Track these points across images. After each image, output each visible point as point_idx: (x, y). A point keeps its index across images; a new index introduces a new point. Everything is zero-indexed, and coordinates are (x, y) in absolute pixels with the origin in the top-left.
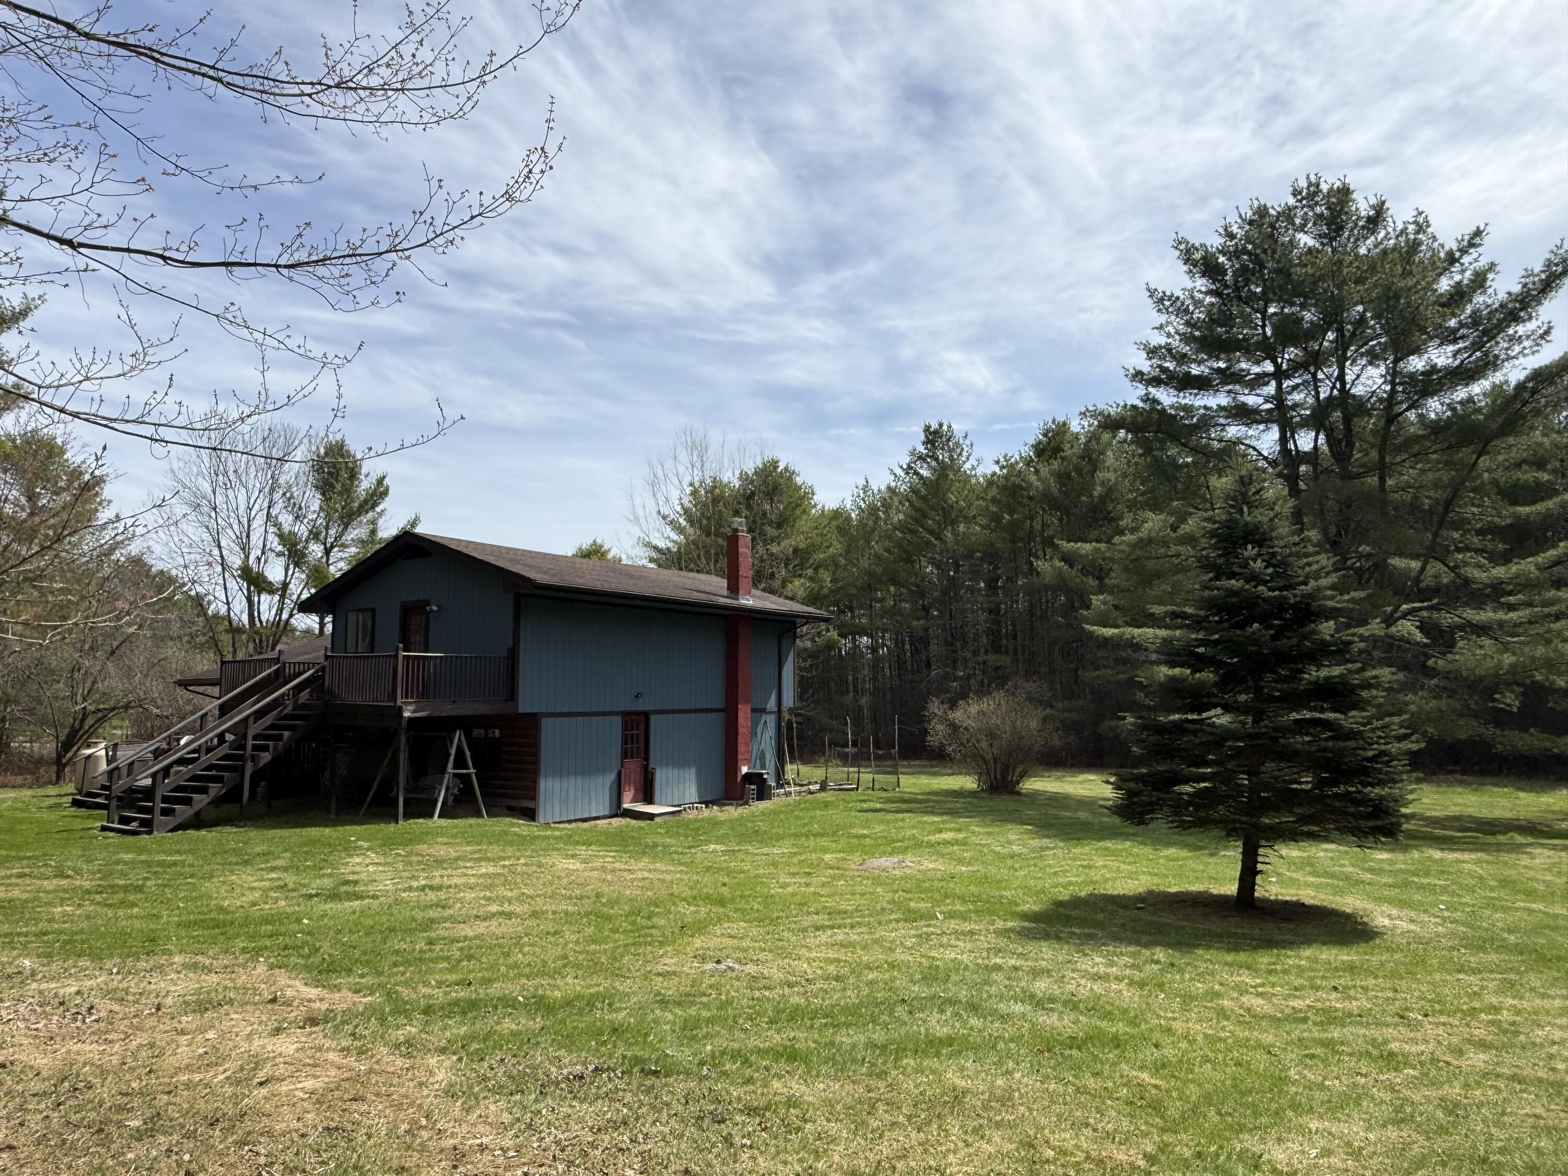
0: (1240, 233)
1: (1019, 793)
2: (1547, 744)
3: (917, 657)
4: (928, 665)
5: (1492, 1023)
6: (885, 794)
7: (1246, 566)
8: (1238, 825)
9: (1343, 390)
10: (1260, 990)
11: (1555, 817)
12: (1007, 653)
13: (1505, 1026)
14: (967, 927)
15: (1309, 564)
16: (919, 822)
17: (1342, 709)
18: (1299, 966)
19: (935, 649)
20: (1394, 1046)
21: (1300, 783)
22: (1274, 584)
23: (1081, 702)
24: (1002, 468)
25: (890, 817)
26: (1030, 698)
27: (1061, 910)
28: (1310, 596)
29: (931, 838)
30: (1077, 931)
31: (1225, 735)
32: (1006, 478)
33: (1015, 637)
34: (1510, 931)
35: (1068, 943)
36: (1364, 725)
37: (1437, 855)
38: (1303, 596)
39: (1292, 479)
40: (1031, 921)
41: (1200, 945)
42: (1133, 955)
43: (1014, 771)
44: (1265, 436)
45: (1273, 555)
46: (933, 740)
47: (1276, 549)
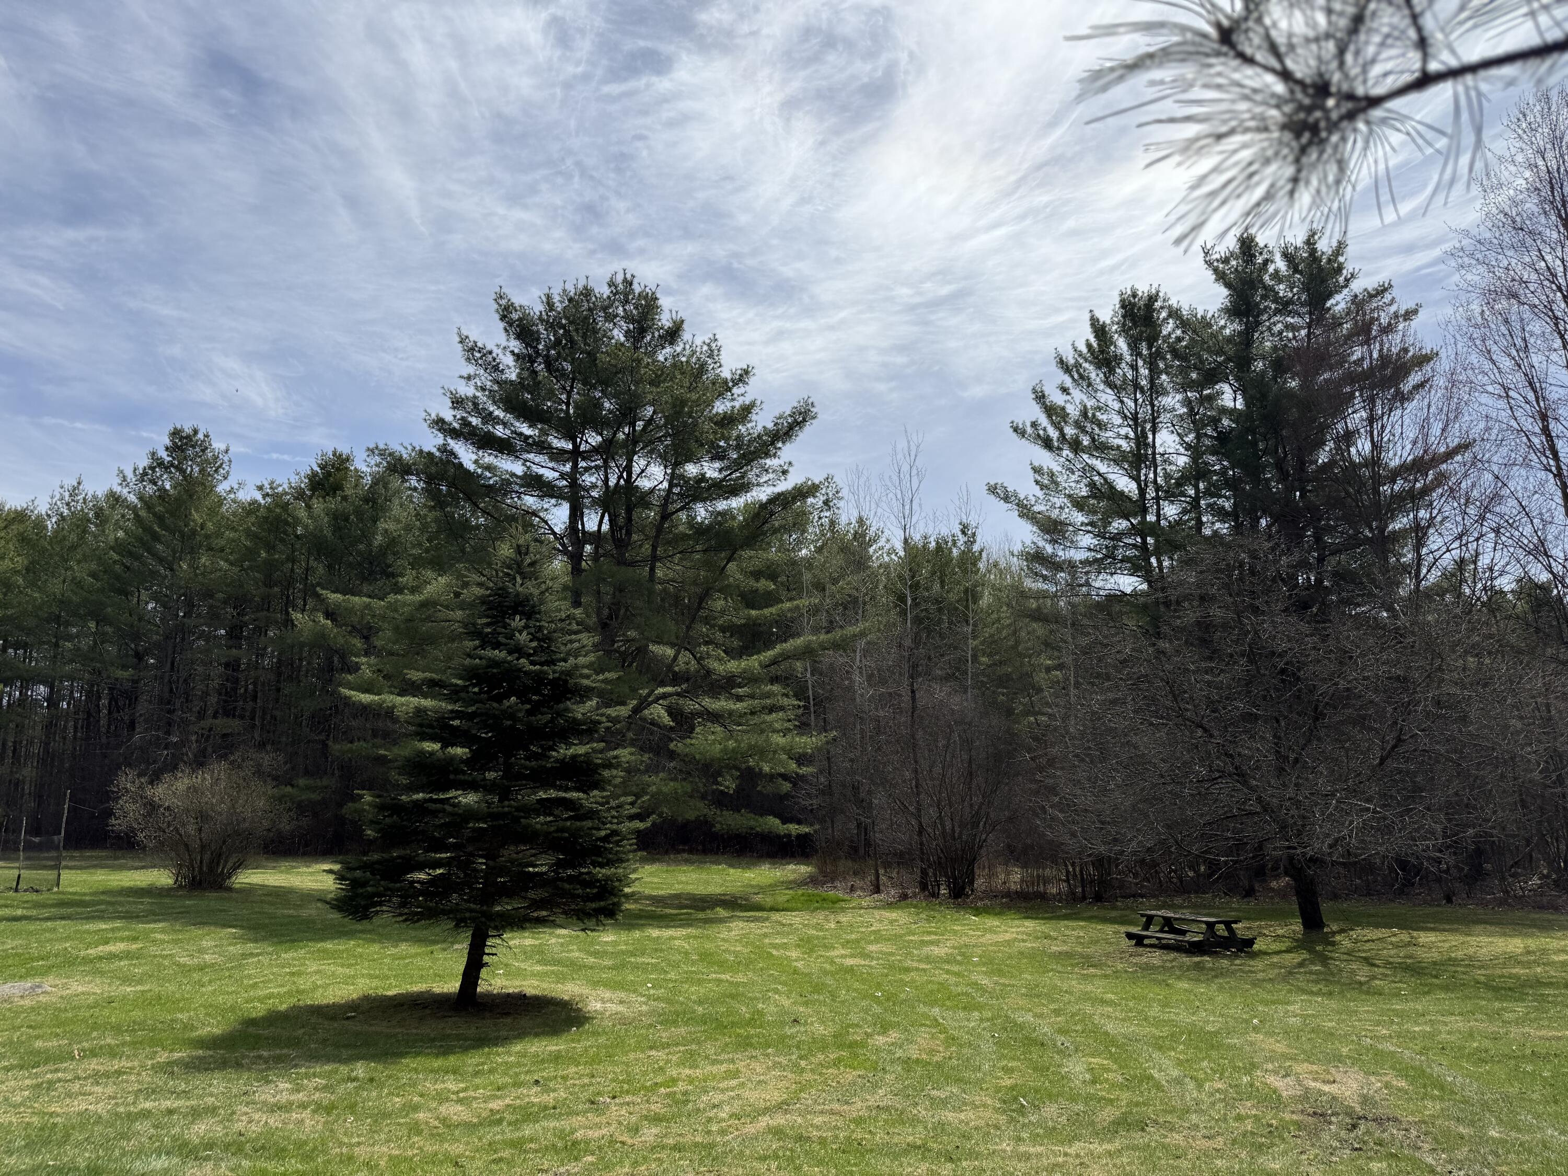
0: (559, 307)
1: (230, 889)
2: (752, 823)
3: (115, 715)
4: (132, 726)
5: (668, 1095)
6: (34, 897)
7: (511, 637)
8: (467, 915)
9: (628, 480)
10: (461, 1095)
11: (753, 890)
12: (242, 717)
13: (679, 1096)
14: (116, 1065)
15: (571, 642)
16: (76, 932)
17: (585, 788)
18: (506, 1063)
19: (143, 707)
20: (579, 1135)
21: (534, 866)
22: (536, 658)
23: (325, 782)
24: (265, 496)
25: (32, 927)
26: (259, 772)
27: (251, 1030)
28: (569, 673)
29: (90, 951)
30: (265, 1054)
31: (470, 814)
32: (268, 509)
33: (255, 698)
34: (700, 1003)
35: (249, 1069)
36: (602, 805)
37: (655, 933)
38: (562, 672)
39: (575, 558)
40: (209, 1048)
41: (407, 1053)
42: (329, 1075)
43: (226, 862)
44: (554, 510)
45: (540, 629)
46: (117, 824)
47: (543, 623)
